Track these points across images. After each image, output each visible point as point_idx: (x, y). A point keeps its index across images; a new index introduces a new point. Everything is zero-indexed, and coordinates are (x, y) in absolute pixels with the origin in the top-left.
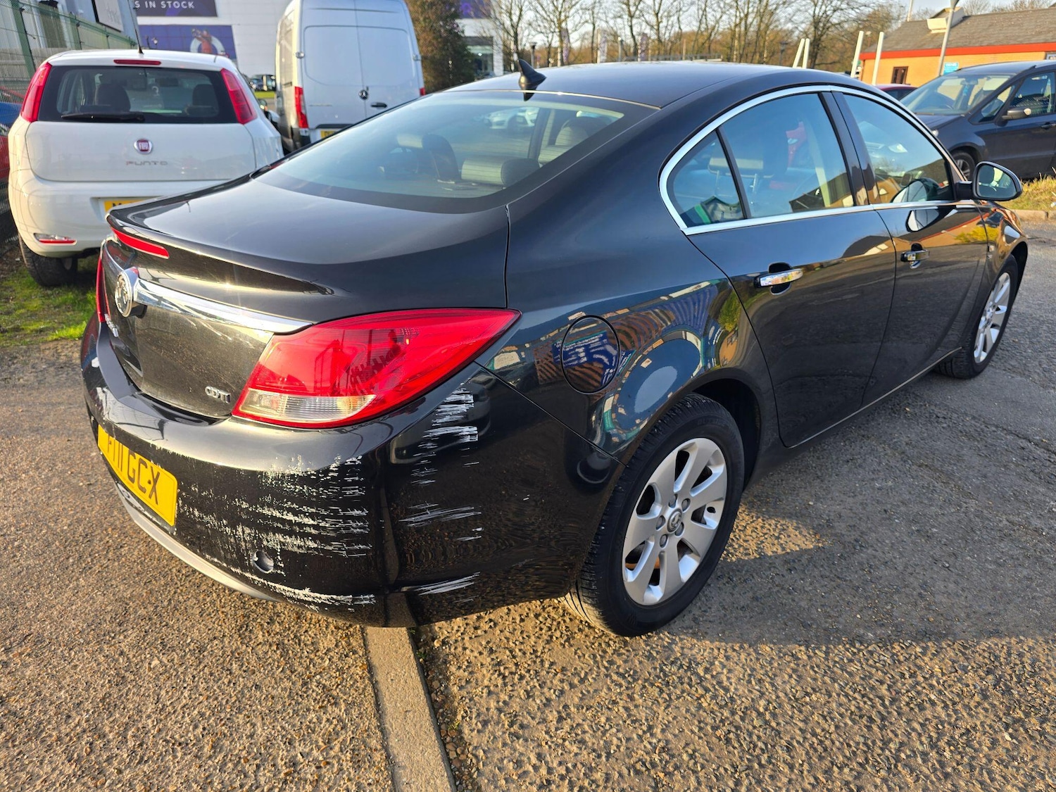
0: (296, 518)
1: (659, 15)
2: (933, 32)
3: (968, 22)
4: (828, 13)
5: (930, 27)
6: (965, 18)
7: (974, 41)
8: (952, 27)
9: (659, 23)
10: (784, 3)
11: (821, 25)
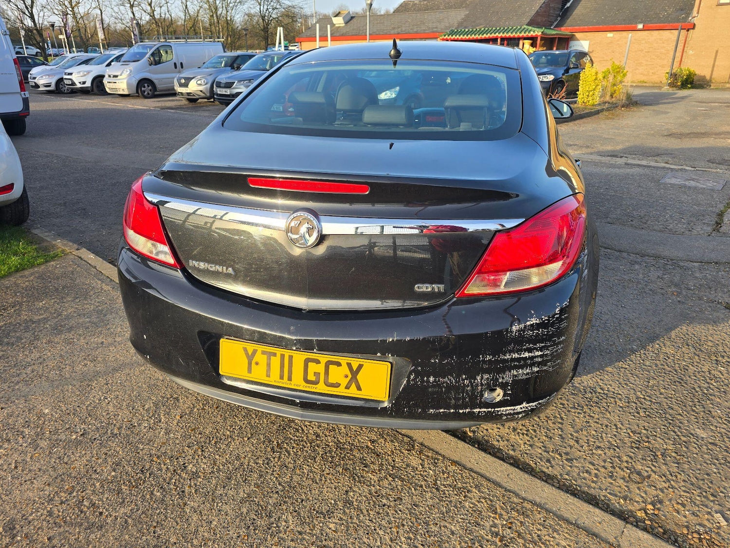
0: (530, 354)
1: (153, 5)
2: (337, 25)
3: (354, 20)
4: (270, 10)
5: (334, 22)
6: (352, 18)
7: (361, 32)
8: (346, 23)
9: (153, 11)
10: (240, 2)
11: (266, 18)
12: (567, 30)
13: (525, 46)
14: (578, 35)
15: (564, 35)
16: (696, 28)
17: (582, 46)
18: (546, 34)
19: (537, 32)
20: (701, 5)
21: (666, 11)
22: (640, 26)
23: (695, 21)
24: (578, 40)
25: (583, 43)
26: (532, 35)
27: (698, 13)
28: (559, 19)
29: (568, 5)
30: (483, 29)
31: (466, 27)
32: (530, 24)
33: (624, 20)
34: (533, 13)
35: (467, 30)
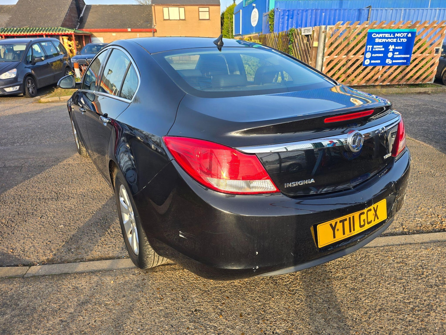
12: (87, 31)
13: (64, 40)
14: (95, 34)
15: (86, 34)
16: (157, 32)
17: (99, 41)
18: (76, 33)
19: (71, 31)
20: (156, 20)
21: (140, 22)
22: (129, 30)
23: (156, 28)
24: (95, 37)
25: (99, 39)
26: (67, 33)
27: (156, 24)
28: (79, 24)
29: (82, 15)
30: (28, 28)
31: (14, 27)
32: (63, 26)
33: (119, 26)
34: (63, 19)
35: (15, 29)
